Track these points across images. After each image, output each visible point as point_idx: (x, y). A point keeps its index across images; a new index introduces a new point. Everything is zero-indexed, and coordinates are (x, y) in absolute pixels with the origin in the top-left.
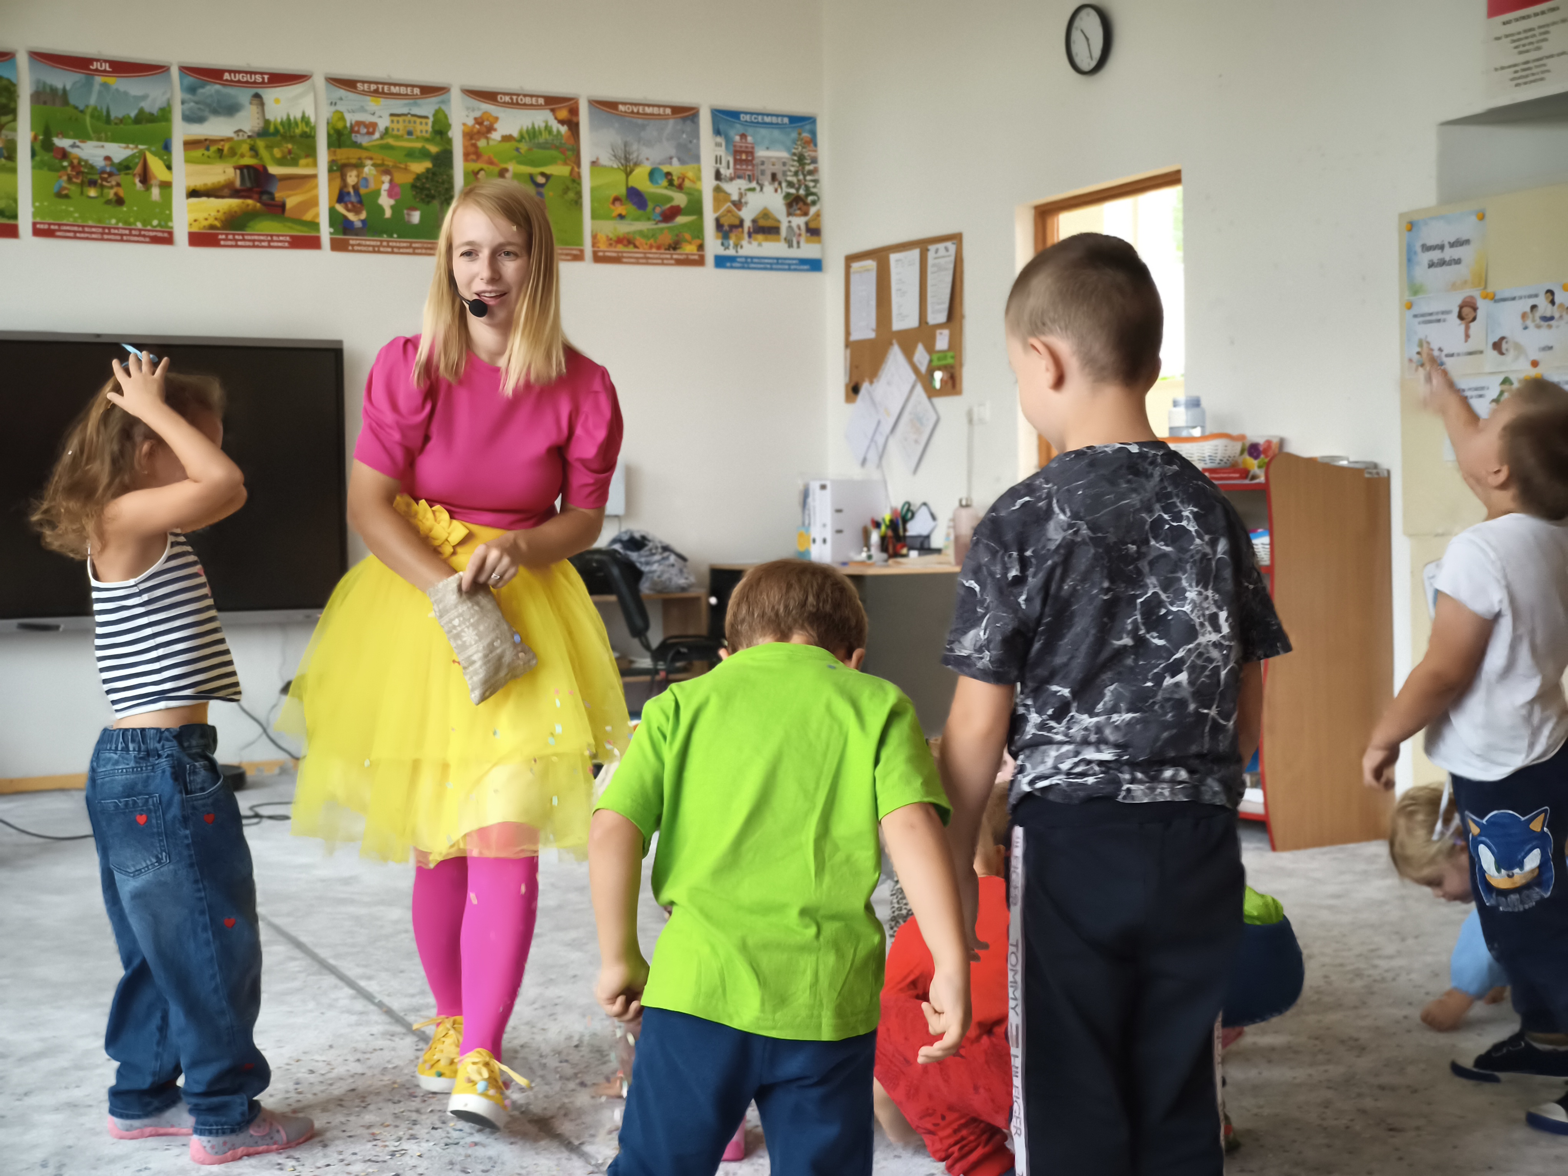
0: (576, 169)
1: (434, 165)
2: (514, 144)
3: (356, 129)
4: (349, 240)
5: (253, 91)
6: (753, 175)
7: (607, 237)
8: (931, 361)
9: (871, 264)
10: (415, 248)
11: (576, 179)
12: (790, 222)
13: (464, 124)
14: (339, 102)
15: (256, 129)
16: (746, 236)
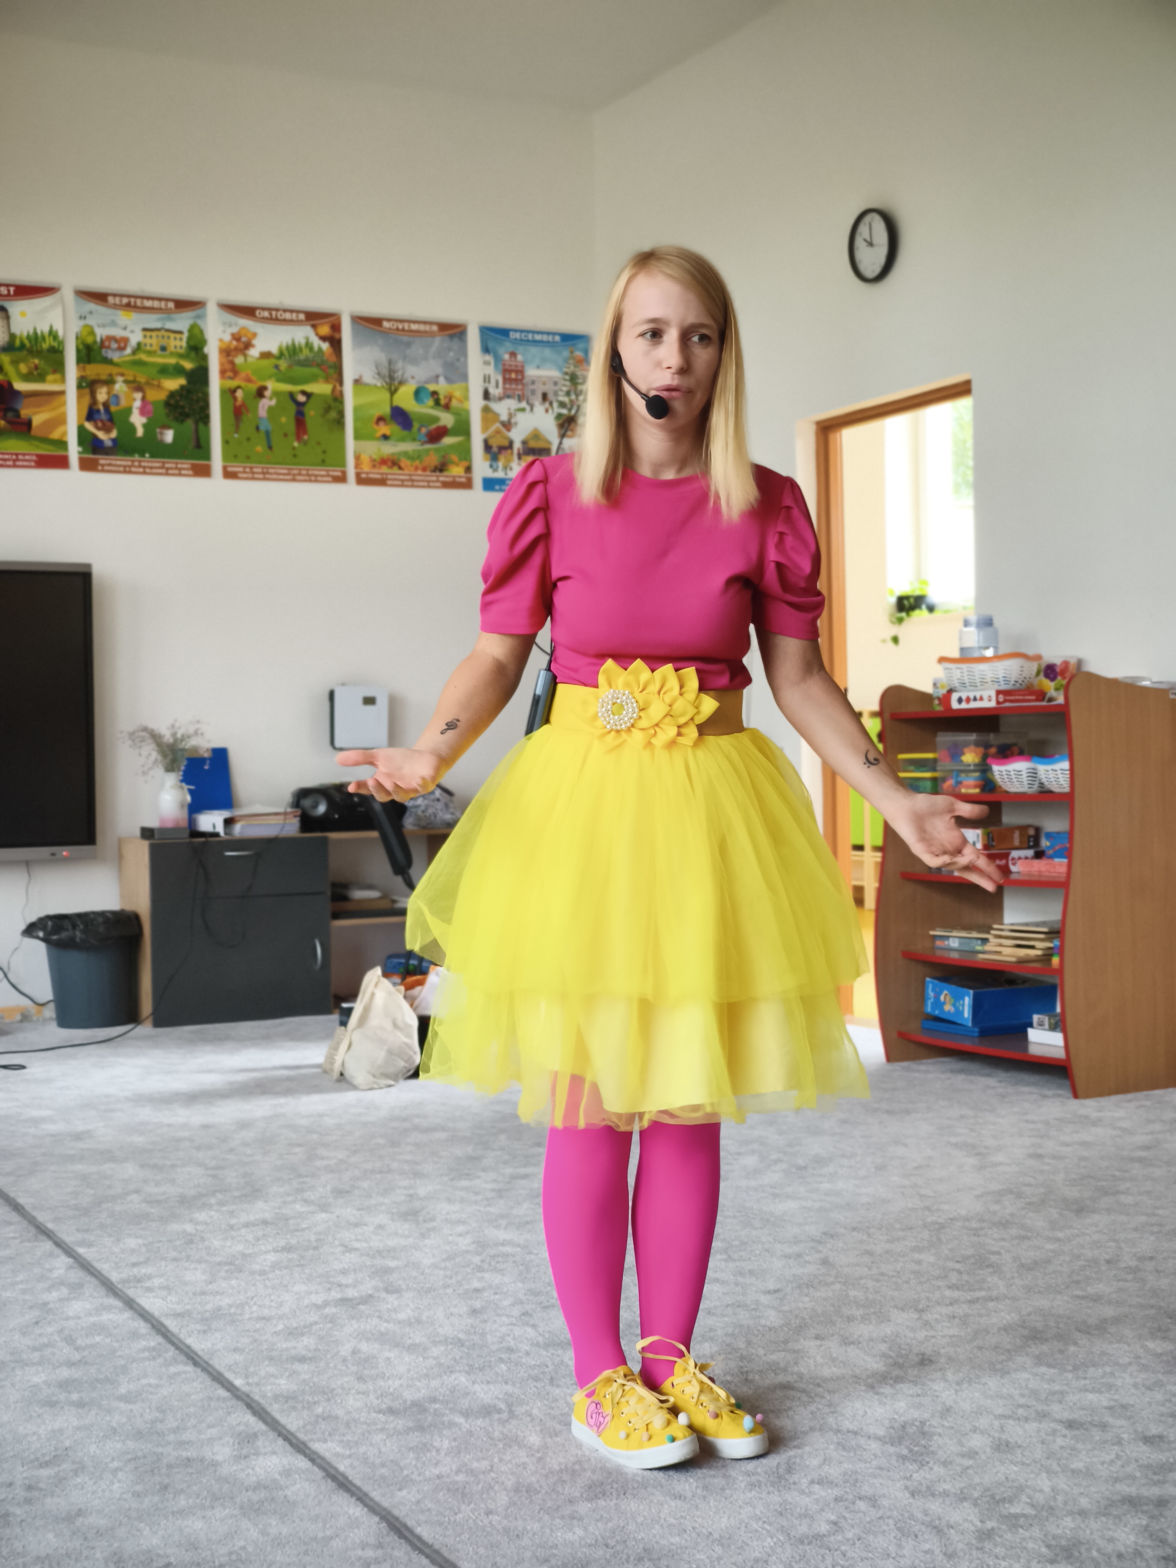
0: (338, 387)
1: (189, 382)
2: (273, 361)
3: (107, 344)
4: (97, 460)
6: (523, 395)
7: (371, 457)
10: (167, 469)
11: (338, 399)
12: (561, 443)
13: (221, 340)
14: (88, 316)
15: (2, 344)
16: (515, 457)
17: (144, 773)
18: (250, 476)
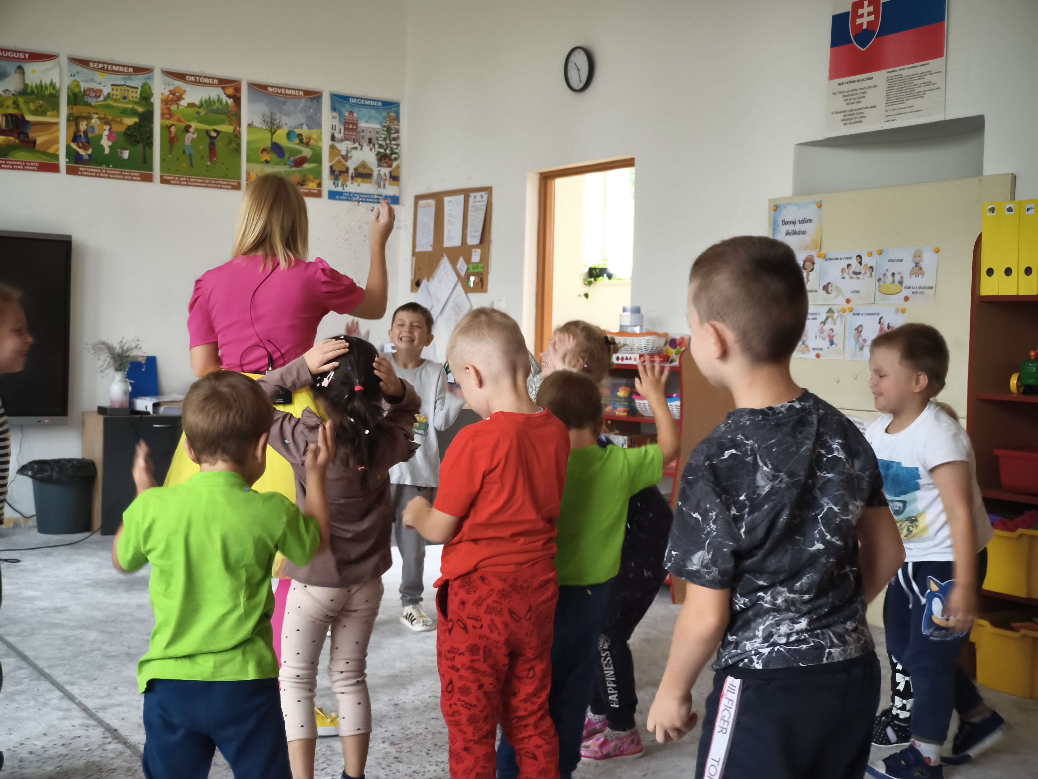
0: (238, 128)
1: (140, 121)
2: (196, 109)
3: (88, 93)
4: (78, 168)
5: (17, 64)
6: (357, 139)
8: (468, 269)
9: (432, 202)
10: (124, 175)
11: (237, 135)
12: (379, 171)
13: (162, 94)
14: (76, 74)
15: (18, 90)
16: (350, 179)
17: (101, 371)
18: (178, 182)
